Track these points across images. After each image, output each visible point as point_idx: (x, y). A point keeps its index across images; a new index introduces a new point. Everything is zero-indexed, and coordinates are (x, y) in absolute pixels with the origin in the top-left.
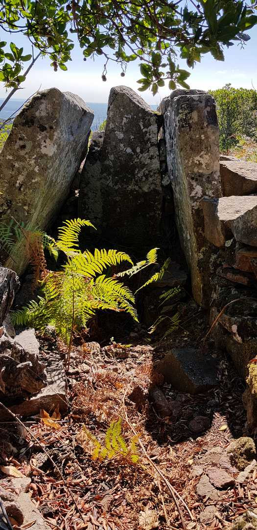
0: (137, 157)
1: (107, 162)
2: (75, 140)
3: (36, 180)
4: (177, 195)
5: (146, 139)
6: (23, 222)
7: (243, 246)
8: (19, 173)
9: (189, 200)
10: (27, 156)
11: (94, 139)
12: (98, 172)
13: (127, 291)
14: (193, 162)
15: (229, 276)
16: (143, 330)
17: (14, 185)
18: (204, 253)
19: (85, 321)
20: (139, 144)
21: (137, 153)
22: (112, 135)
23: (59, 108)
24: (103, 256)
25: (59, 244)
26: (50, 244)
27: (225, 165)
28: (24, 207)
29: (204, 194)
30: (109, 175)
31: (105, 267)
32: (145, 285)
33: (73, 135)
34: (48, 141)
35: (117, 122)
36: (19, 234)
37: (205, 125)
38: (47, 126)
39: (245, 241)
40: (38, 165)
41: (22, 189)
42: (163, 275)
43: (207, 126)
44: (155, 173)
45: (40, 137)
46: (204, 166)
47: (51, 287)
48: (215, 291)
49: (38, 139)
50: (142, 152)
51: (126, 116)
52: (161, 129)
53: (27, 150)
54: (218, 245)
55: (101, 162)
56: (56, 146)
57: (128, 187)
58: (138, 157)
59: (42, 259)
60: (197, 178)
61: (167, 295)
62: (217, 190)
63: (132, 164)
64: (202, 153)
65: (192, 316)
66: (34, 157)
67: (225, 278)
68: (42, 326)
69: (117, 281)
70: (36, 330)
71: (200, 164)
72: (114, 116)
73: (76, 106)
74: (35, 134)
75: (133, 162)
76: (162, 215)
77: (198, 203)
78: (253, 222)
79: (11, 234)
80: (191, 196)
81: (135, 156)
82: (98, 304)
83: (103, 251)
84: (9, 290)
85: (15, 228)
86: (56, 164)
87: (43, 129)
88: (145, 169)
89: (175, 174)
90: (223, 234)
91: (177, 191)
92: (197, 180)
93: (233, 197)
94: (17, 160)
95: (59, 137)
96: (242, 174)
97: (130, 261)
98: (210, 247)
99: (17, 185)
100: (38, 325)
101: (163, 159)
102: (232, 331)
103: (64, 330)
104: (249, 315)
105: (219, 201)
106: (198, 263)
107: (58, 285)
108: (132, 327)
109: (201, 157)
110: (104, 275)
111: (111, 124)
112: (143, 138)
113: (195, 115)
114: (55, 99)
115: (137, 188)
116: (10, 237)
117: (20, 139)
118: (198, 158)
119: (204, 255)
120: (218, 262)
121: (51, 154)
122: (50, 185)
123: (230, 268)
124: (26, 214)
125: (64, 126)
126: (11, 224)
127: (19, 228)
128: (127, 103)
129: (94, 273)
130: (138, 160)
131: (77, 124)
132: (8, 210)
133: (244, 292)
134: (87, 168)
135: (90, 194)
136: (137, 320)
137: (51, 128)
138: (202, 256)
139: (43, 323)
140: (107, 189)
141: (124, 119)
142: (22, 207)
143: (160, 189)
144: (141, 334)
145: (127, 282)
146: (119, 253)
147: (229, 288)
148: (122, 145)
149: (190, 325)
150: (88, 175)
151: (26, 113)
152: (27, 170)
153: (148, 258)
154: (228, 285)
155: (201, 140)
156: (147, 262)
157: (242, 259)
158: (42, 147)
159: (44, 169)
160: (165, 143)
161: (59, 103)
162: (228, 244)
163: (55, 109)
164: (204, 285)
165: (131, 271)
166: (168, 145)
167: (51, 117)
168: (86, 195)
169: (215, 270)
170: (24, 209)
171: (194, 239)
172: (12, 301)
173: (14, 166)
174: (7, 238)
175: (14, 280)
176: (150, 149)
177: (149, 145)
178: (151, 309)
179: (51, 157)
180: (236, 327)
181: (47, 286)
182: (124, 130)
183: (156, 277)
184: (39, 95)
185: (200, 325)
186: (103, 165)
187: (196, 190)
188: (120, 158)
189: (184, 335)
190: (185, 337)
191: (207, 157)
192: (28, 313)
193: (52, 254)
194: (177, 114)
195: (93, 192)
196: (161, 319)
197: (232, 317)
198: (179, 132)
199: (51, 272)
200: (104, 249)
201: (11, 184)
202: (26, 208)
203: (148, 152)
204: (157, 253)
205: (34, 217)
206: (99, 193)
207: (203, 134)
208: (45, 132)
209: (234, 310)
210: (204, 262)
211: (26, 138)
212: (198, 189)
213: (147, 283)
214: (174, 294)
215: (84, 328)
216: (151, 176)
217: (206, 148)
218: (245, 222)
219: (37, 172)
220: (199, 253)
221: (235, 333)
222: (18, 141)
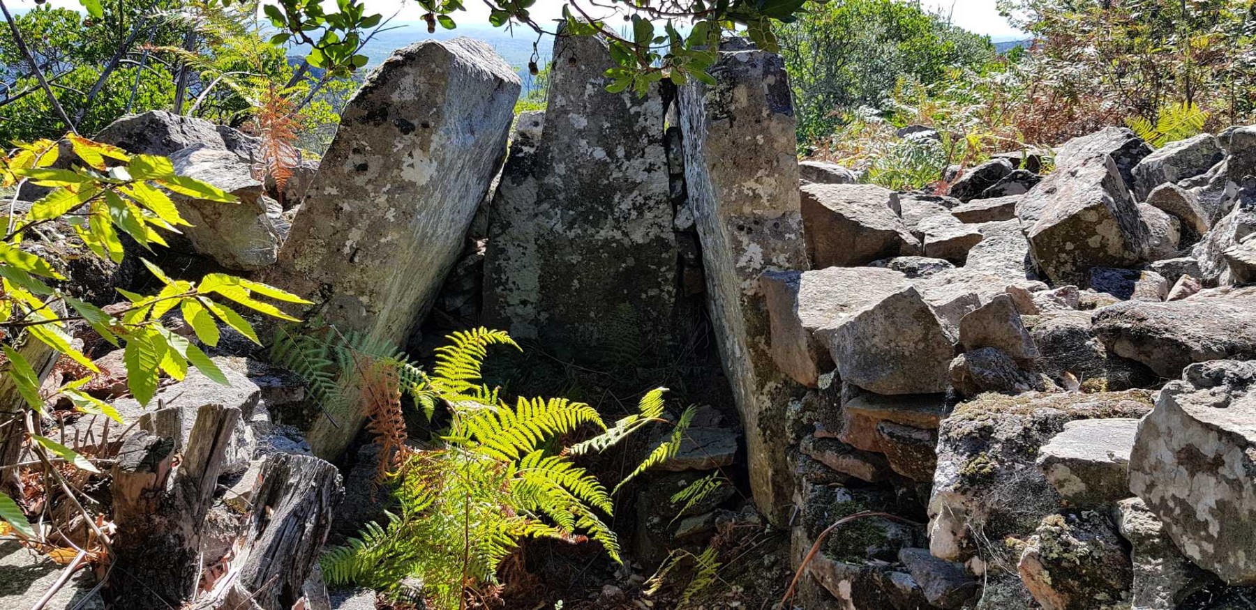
0: (617, 167)
1: (549, 180)
2: (477, 142)
3: (389, 238)
4: (708, 254)
5: (637, 128)
6: (356, 333)
7: (857, 392)
8: (352, 223)
9: (733, 272)
10: (370, 188)
11: (521, 129)
12: (532, 201)
13: (593, 486)
14: (740, 192)
15: (830, 457)
16: (634, 576)
17: (338, 250)
18: (771, 394)
19: (493, 564)
20: (622, 140)
21: (618, 159)
22: (562, 123)
23: (443, 83)
24: (536, 414)
25: (436, 385)
26: (415, 384)
27: (813, 195)
28: (361, 299)
29: (768, 262)
30: (553, 207)
31: (542, 438)
32: (636, 472)
33: (472, 132)
34: (417, 153)
35: (573, 94)
36: (346, 360)
37: (765, 114)
38: (416, 122)
39: (860, 382)
40: (394, 206)
41: (356, 259)
42: (678, 445)
43: (768, 115)
44: (657, 203)
45: (400, 146)
46: (764, 200)
47: (415, 485)
48: (800, 490)
49: (395, 150)
50: (628, 156)
51: (592, 80)
52: (672, 105)
53: (372, 173)
54: (803, 381)
55: (537, 179)
56: (435, 164)
57: (598, 232)
58: (619, 167)
59: (397, 422)
60: (752, 227)
61: (689, 494)
62: (797, 252)
63: (606, 182)
64: (759, 174)
65: (750, 545)
66: (385, 189)
67: (819, 462)
68: (393, 581)
69: (569, 464)
70: (379, 590)
71: (756, 197)
72: (565, 80)
73: (480, 73)
74: (388, 139)
75: (608, 179)
76: (677, 294)
77: (755, 283)
78: (876, 340)
79: (329, 362)
80: (738, 266)
81: (613, 166)
82: (524, 526)
83: (538, 402)
84: (321, 508)
85: (338, 348)
86: (434, 201)
87: (406, 128)
88: (636, 193)
89: (703, 209)
90: (812, 358)
91: (709, 245)
92: (750, 231)
93: (833, 270)
94: (347, 196)
95: (442, 146)
96: (852, 215)
97: (600, 422)
98: (786, 382)
99: (347, 250)
100: (383, 580)
101: (677, 170)
102: (840, 596)
103: (444, 589)
104: (879, 556)
105: (802, 282)
106: (760, 420)
107: (433, 480)
108: (609, 569)
109: (757, 181)
110: (541, 451)
111: (559, 97)
112: (631, 127)
113: (741, 94)
114: (433, 66)
115: (618, 235)
116: (326, 369)
117: (356, 151)
118: (751, 183)
119: (773, 399)
120: (805, 421)
121: (423, 182)
122: (421, 243)
123: (830, 439)
124: (364, 314)
125: (453, 119)
126: (329, 337)
127: (347, 347)
128: (594, 54)
129: (517, 452)
130: (621, 175)
131: (483, 108)
132: (322, 305)
133: (866, 498)
134: (504, 191)
135: (511, 250)
136: (617, 558)
137: (425, 126)
138: (768, 404)
139: (394, 574)
140: (551, 238)
141: (589, 87)
142: (355, 297)
143: (672, 237)
144: (631, 586)
145: (593, 464)
146: (574, 404)
147: (830, 488)
148: (583, 142)
149: (746, 569)
150: (508, 207)
151: (370, 95)
152: (369, 217)
153: (643, 407)
154: (828, 480)
155: (756, 145)
156: (640, 418)
157: (857, 423)
158: (404, 166)
159: (407, 215)
160: (681, 138)
161: (443, 73)
162: (825, 382)
163: (433, 87)
164: (776, 472)
165: (603, 437)
166: (685, 142)
167: (425, 103)
168: (503, 251)
169: (799, 438)
170: (361, 302)
171: (749, 363)
172: (326, 535)
173: (342, 209)
174: (319, 373)
175: (332, 483)
176: (646, 150)
177: (646, 141)
178: (653, 526)
179: (425, 188)
180: (849, 585)
181: (407, 483)
182: (588, 110)
183: (661, 452)
184: (399, 58)
185: (770, 569)
186: (541, 186)
187: (748, 254)
188: (580, 170)
189: (730, 594)
190: (733, 599)
191: (772, 181)
192: (360, 553)
193: (420, 405)
194: (703, 91)
195: (519, 245)
196: (676, 556)
197: (838, 559)
198: (707, 129)
199: (417, 451)
200: (539, 398)
201: (334, 248)
202: (364, 299)
203: (642, 156)
204: (662, 397)
205: (381, 317)
206: (532, 247)
207: (761, 132)
208: (411, 135)
209: (842, 544)
210: (773, 417)
211: (368, 148)
212: (754, 252)
213: (643, 467)
214: (704, 492)
215: (492, 584)
216: (650, 209)
217: (769, 162)
218: (859, 338)
219: (392, 219)
220: (762, 394)
221: (845, 602)
222: (351, 155)
